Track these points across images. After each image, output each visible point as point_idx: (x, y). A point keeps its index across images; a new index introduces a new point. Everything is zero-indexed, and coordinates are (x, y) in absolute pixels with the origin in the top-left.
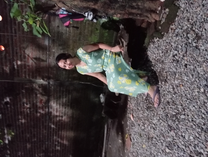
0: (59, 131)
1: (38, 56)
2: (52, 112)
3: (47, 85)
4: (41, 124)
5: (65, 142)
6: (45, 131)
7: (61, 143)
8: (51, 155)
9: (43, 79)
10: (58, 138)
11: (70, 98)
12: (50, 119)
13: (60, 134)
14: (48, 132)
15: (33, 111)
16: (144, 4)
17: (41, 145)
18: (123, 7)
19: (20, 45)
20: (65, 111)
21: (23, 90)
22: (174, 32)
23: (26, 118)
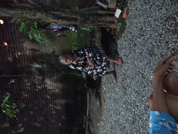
0: (53, 101)
1: (33, 48)
2: (47, 87)
3: (42, 68)
4: (40, 97)
5: (59, 108)
6: (43, 101)
7: (56, 108)
8: (49, 118)
9: (39, 64)
10: (54, 105)
11: (60, 76)
12: (46, 92)
13: (54, 102)
14: (46, 101)
15: (33, 88)
16: (106, 19)
17: (41, 111)
18: (93, 22)
19: (19, 41)
20: (57, 85)
21: (24, 73)
22: (124, 38)
23: (28, 93)
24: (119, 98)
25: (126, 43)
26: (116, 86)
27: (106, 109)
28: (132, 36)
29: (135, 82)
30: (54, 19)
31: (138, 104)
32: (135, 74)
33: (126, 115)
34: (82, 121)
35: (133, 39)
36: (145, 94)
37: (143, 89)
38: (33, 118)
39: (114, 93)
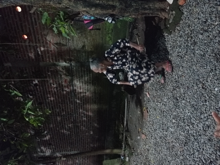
0: (84, 105)
1: (58, 42)
2: (77, 89)
3: (70, 66)
4: (68, 100)
5: (90, 114)
6: (71, 106)
7: (86, 114)
8: (79, 125)
9: (66, 62)
10: (84, 110)
11: (91, 76)
12: (75, 95)
13: (85, 108)
14: (75, 106)
15: (60, 90)
16: (155, 5)
17: (70, 117)
18: (137, 10)
19: (41, 33)
20: (88, 88)
21: (49, 73)
22: (179, 33)
23: (54, 96)
24: (167, 110)
25: (181, 39)
26: (164, 94)
27: (148, 121)
28: (191, 31)
29: (192, 93)
30: (85, 7)
31: (194, 122)
32: (192, 82)
33: (176, 133)
34: (118, 130)
35: (192, 36)
36: (205, 110)
37: (202, 104)
38: (60, 125)
39: (161, 104)
